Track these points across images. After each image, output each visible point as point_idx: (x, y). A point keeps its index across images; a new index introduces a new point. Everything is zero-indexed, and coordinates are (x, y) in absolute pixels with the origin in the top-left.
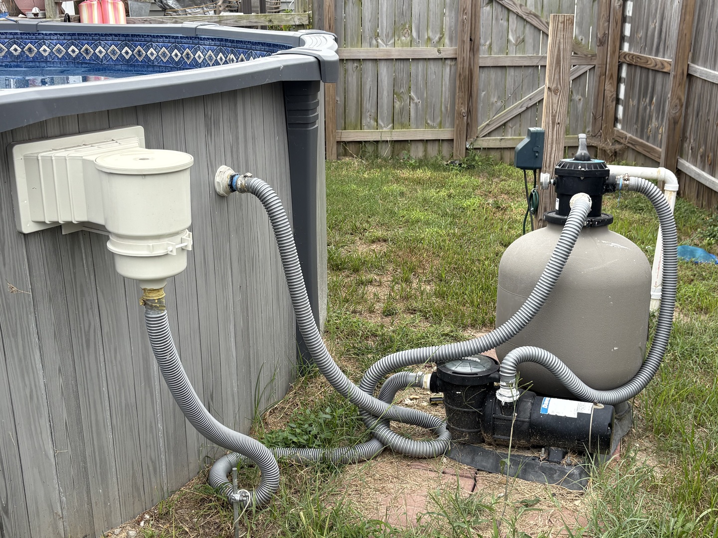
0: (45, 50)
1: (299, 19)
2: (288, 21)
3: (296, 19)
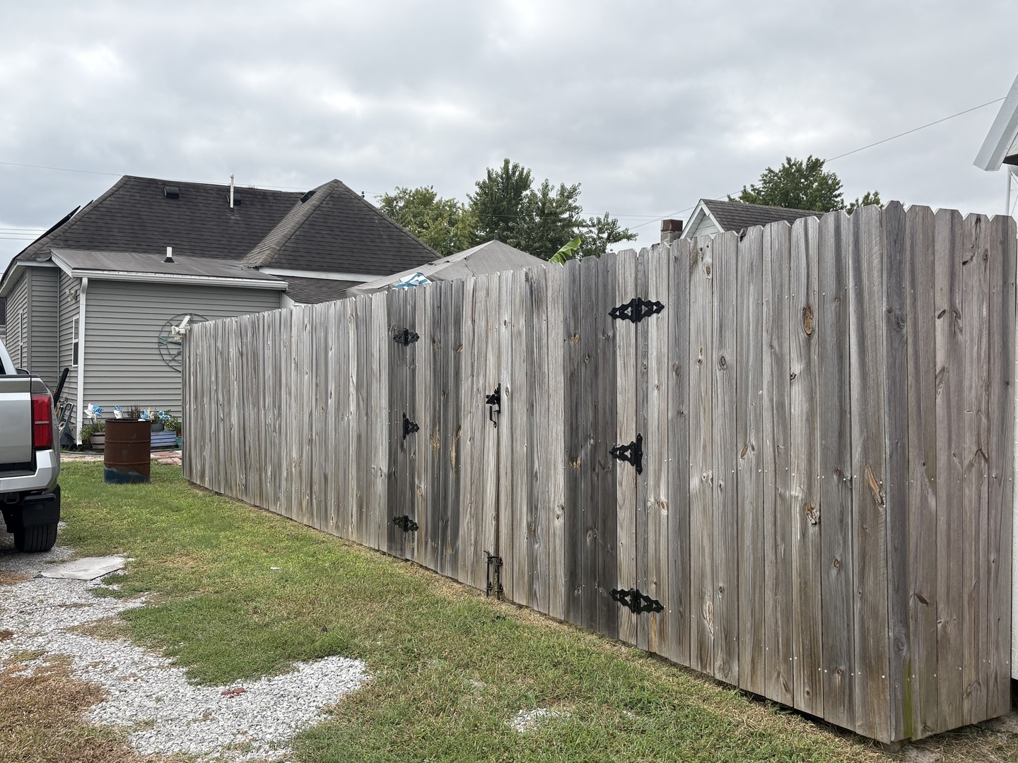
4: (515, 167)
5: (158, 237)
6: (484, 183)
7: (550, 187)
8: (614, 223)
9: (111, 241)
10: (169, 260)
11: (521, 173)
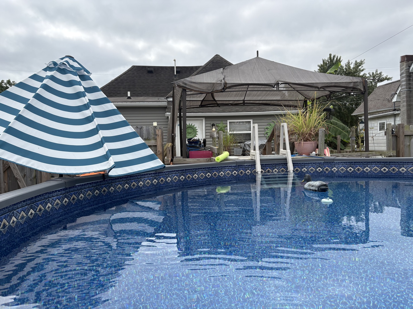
0: (335, 169)
1: (392, 153)
2: (388, 154)
3: (391, 153)
4: (334, 56)
5: (139, 89)
6: (321, 65)
7: (350, 63)
8: (380, 73)
9: (118, 93)
10: (129, 98)
11: (337, 59)
